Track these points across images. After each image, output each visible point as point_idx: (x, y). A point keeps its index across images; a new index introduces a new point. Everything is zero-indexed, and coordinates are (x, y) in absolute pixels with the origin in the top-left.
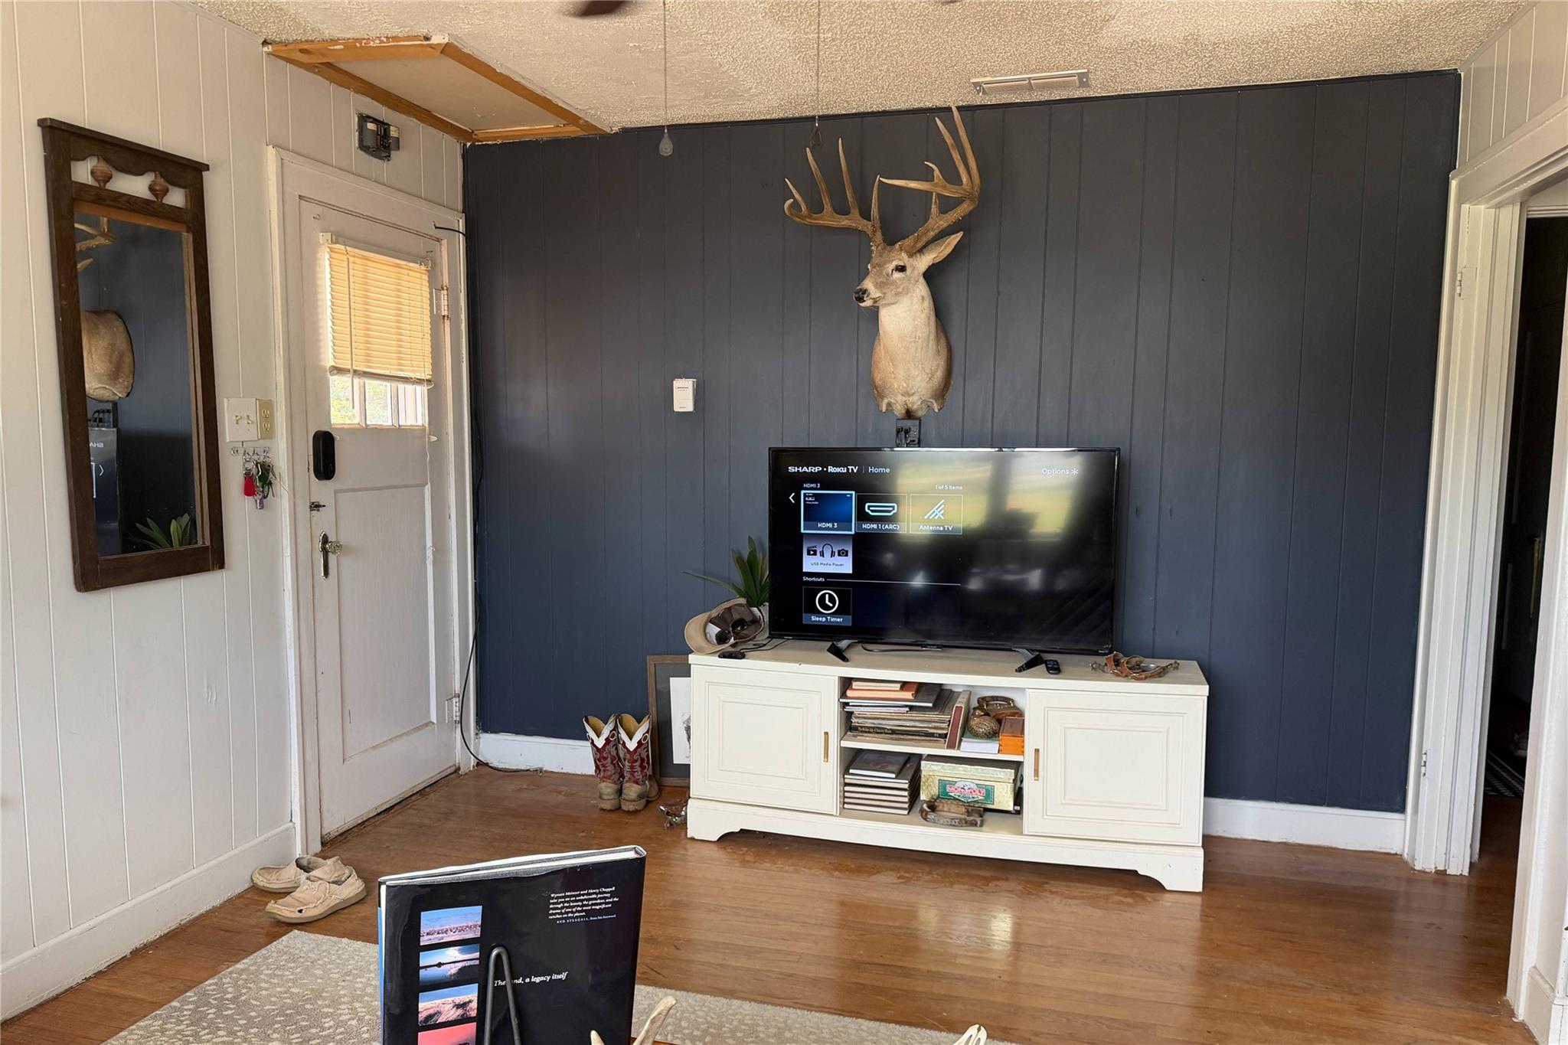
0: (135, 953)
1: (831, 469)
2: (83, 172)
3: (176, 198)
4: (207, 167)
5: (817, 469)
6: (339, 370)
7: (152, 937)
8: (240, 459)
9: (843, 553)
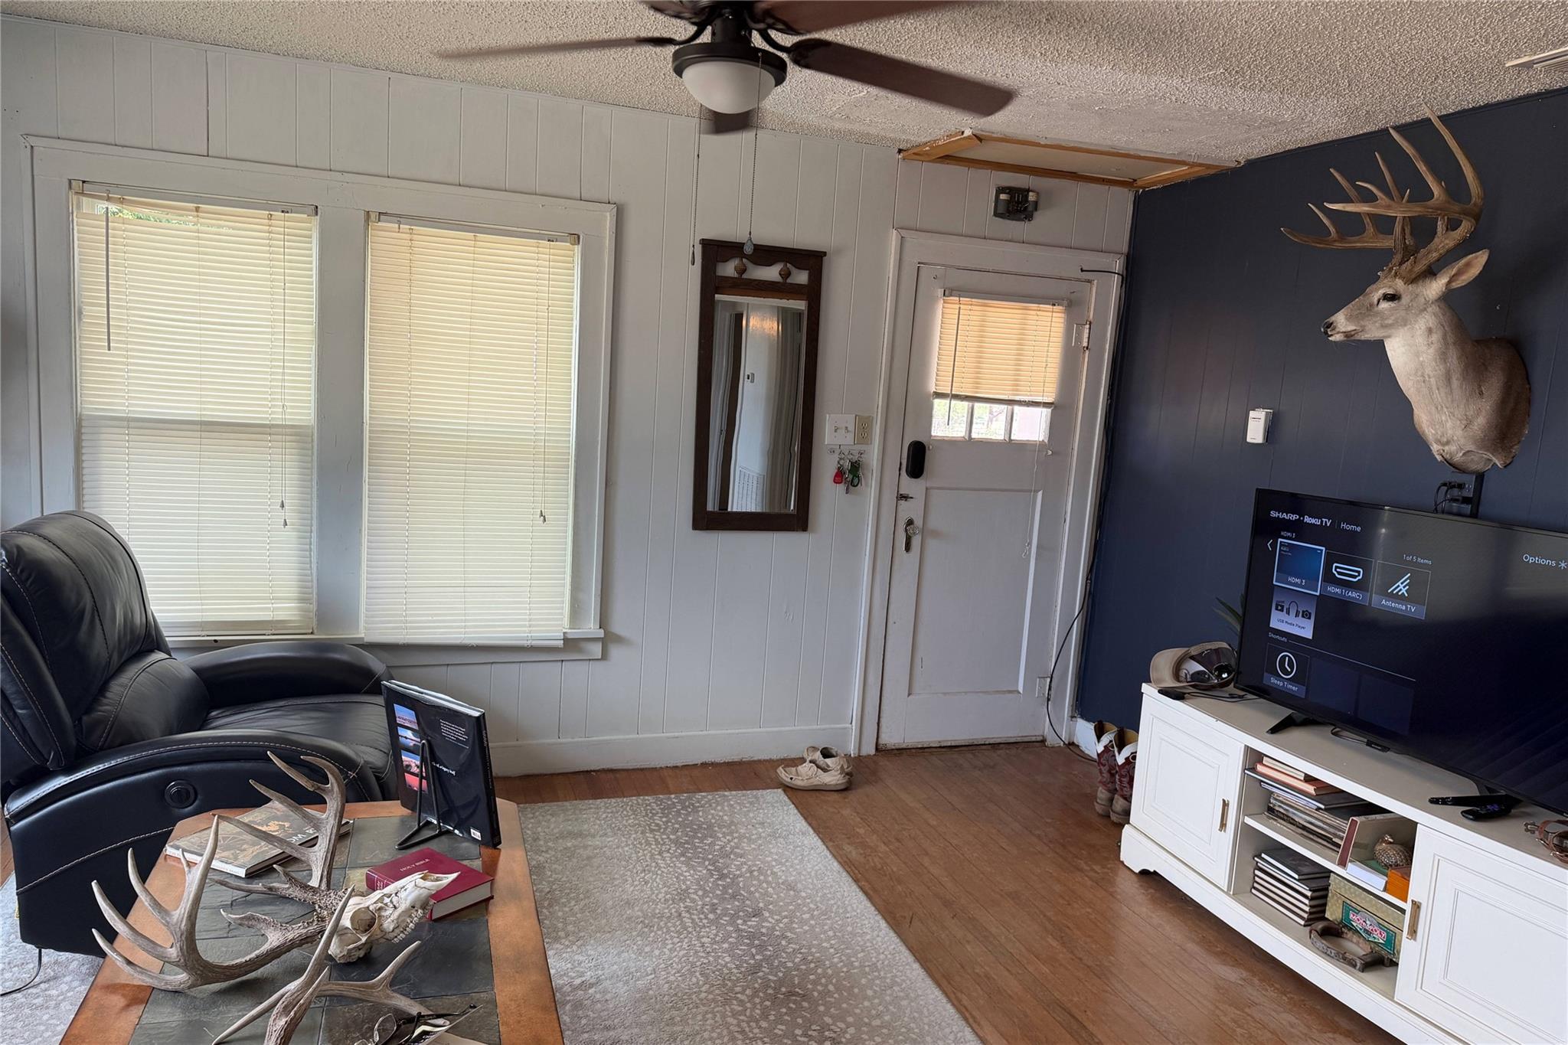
0: (704, 765)
1: (1307, 519)
2: (729, 269)
3: (801, 277)
4: (825, 254)
5: (1294, 517)
6: (939, 395)
7: (718, 760)
8: (836, 457)
9: (1306, 615)
